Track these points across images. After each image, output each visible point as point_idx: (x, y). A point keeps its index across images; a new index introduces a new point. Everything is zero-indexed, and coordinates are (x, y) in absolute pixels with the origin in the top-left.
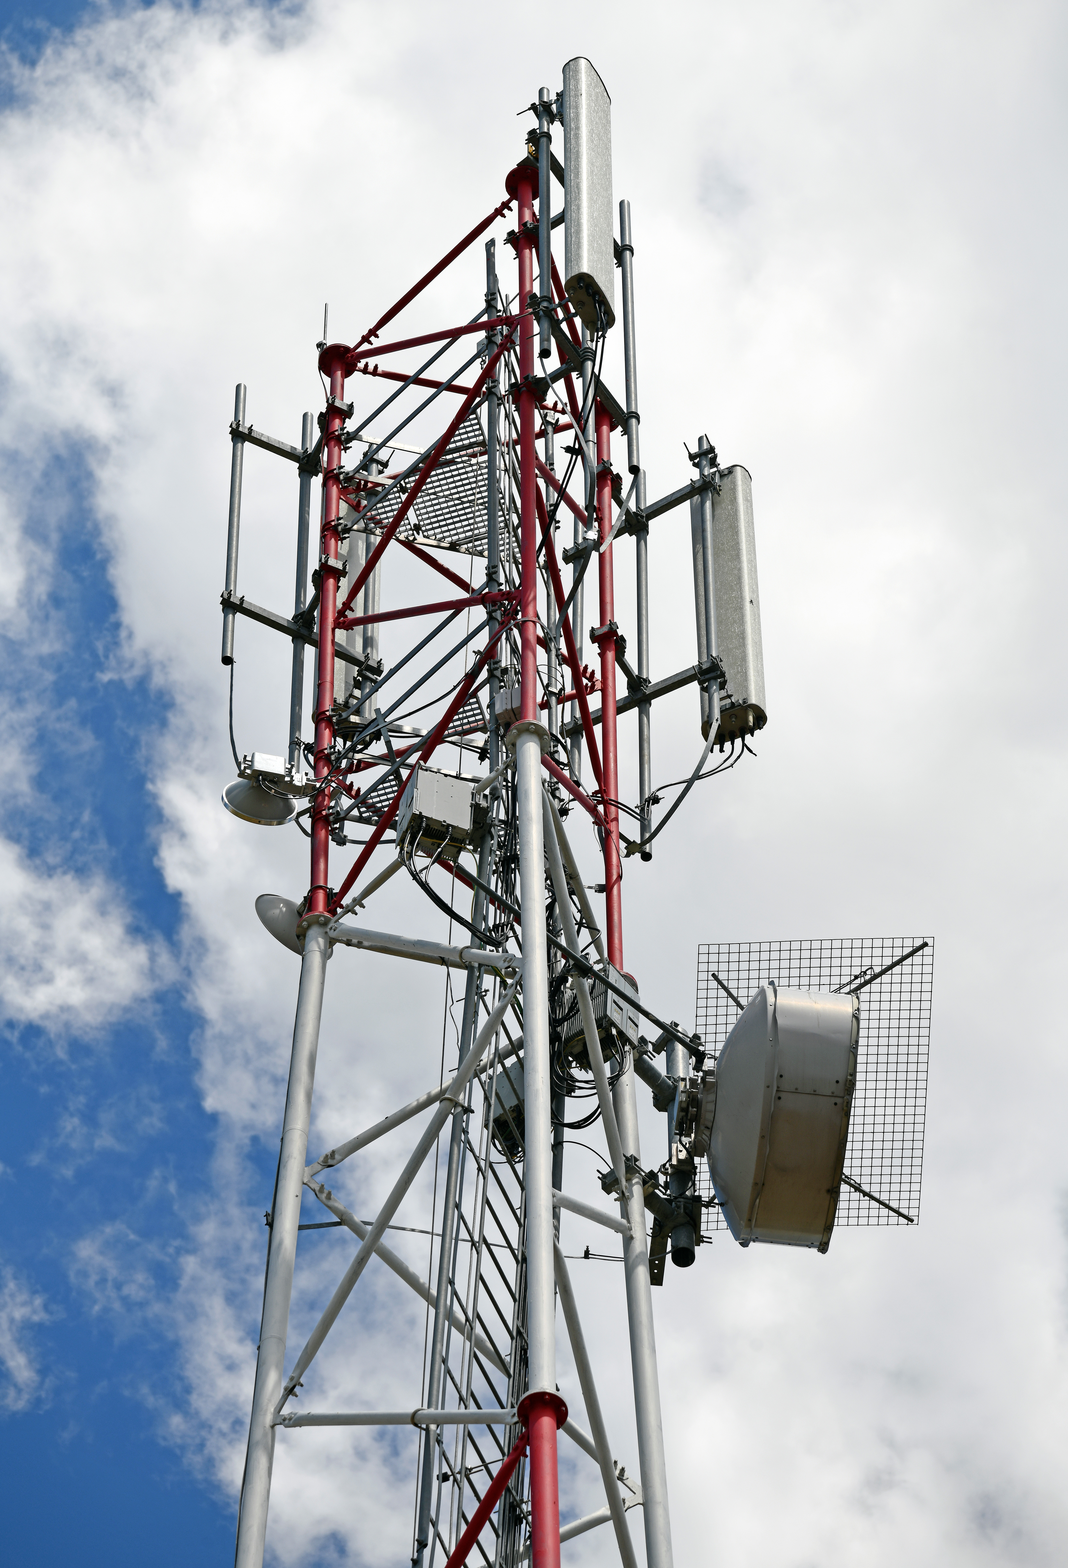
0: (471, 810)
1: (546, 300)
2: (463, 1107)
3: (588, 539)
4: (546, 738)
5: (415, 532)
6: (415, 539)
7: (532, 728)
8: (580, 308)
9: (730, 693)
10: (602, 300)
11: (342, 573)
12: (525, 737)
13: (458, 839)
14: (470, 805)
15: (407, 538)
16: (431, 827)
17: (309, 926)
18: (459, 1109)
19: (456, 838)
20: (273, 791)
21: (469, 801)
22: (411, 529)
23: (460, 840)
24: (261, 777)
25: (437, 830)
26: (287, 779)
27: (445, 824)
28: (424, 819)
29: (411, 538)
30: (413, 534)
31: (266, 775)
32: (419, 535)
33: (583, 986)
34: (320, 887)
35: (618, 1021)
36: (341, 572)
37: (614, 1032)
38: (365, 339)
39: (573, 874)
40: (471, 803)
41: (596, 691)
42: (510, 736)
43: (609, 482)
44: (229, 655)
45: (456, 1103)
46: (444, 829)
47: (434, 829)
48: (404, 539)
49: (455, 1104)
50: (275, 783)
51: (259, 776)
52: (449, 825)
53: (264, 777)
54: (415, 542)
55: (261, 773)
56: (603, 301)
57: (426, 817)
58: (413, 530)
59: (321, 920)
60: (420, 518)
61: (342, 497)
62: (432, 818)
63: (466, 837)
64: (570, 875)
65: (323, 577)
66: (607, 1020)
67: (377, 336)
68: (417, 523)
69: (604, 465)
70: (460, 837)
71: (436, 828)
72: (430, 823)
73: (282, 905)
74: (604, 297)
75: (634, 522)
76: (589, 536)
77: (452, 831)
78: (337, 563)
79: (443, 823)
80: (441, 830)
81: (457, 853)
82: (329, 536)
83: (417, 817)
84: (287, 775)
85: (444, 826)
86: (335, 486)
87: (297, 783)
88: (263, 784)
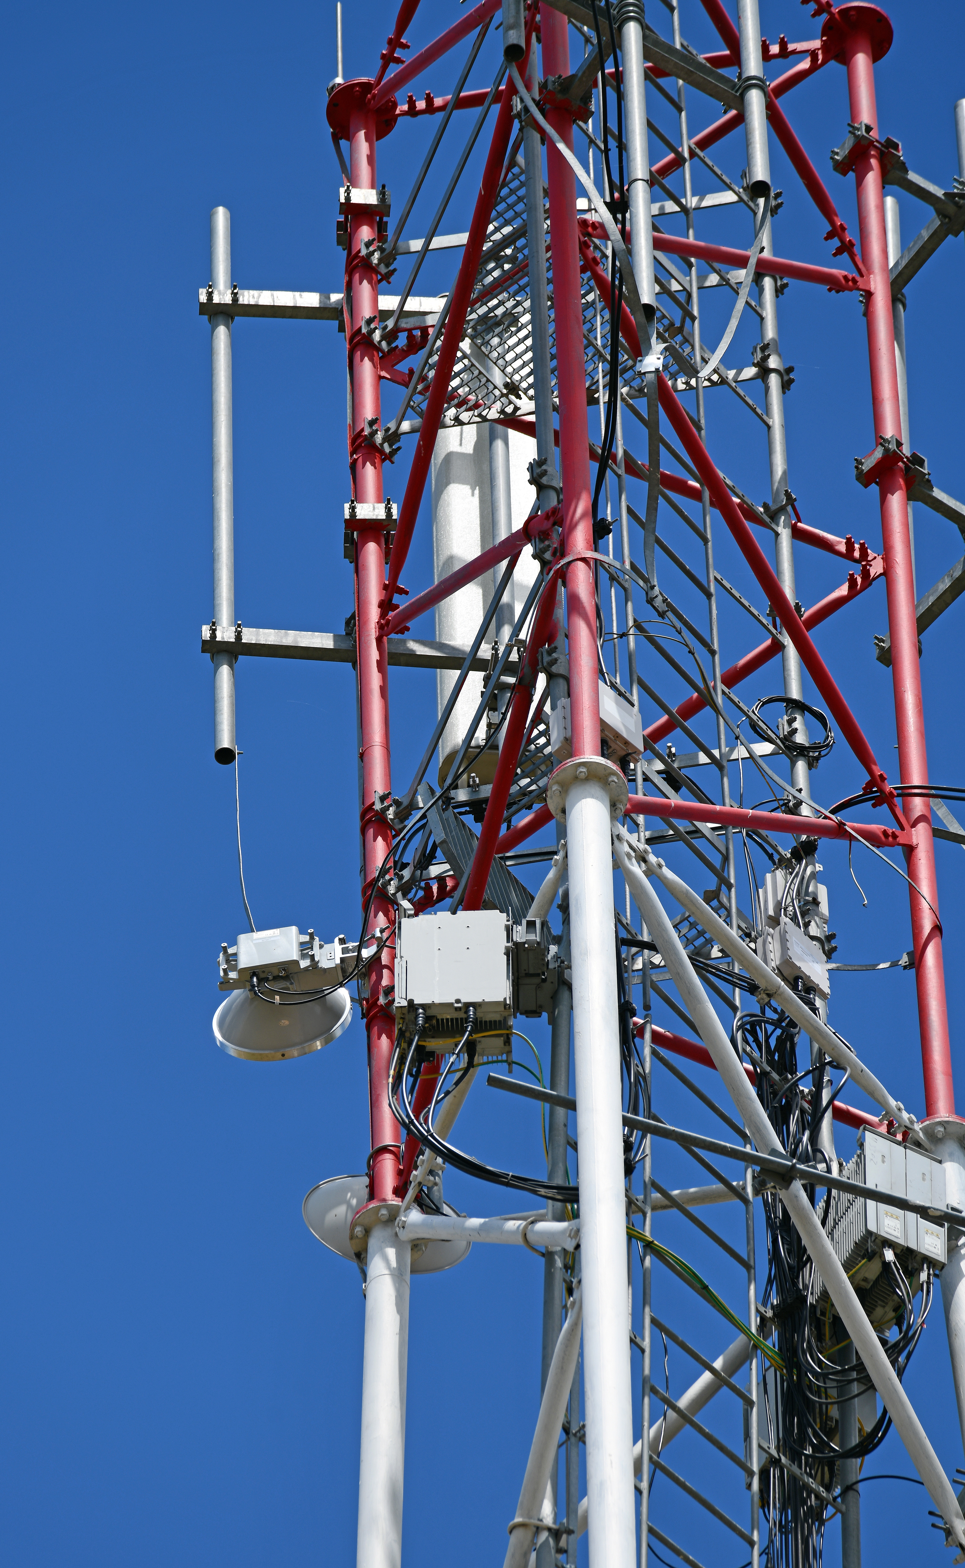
0: (508, 960)
4: (613, 781)
5: (512, 397)
6: (516, 409)
7: (581, 772)
11: (389, 525)
12: (574, 792)
13: (495, 1021)
14: (503, 951)
15: (502, 412)
16: (439, 1017)
19: (490, 1022)
20: (277, 997)
21: (502, 943)
22: (503, 395)
23: (500, 1021)
24: (255, 979)
25: (452, 1019)
26: (304, 964)
27: (460, 1005)
28: (421, 1011)
29: (509, 409)
30: (510, 402)
31: (264, 972)
32: (521, 399)
34: (385, 1149)
35: (895, 1233)
36: (385, 523)
37: (889, 1255)
40: (507, 948)
42: (551, 798)
43: (874, 162)
44: (226, 746)
46: (462, 1015)
47: (447, 1019)
48: (497, 416)
50: (286, 978)
51: (252, 978)
52: (468, 1005)
53: (262, 976)
54: (518, 413)
55: (254, 971)
57: (423, 1006)
58: (506, 395)
59: (383, 1215)
60: (509, 370)
61: (383, 374)
62: (433, 1004)
63: (506, 1014)
65: (356, 544)
66: (873, 1238)
67: (405, 46)
68: (509, 381)
69: (854, 134)
70: (497, 1017)
71: (448, 1017)
72: (431, 1012)
73: (349, 1195)
75: (951, 209)
76: (647, 366)
77: (475, 1013)
78: (374, 509)
79: (456, 1005)
80: (459, 1017)
81: (505, 1044)
82: (360, 460)
83: (405, 1011)
84: (304, 956)
85: (460, 1008)
86: (366, 358)
87: (325, 964)
88: (259, 990)
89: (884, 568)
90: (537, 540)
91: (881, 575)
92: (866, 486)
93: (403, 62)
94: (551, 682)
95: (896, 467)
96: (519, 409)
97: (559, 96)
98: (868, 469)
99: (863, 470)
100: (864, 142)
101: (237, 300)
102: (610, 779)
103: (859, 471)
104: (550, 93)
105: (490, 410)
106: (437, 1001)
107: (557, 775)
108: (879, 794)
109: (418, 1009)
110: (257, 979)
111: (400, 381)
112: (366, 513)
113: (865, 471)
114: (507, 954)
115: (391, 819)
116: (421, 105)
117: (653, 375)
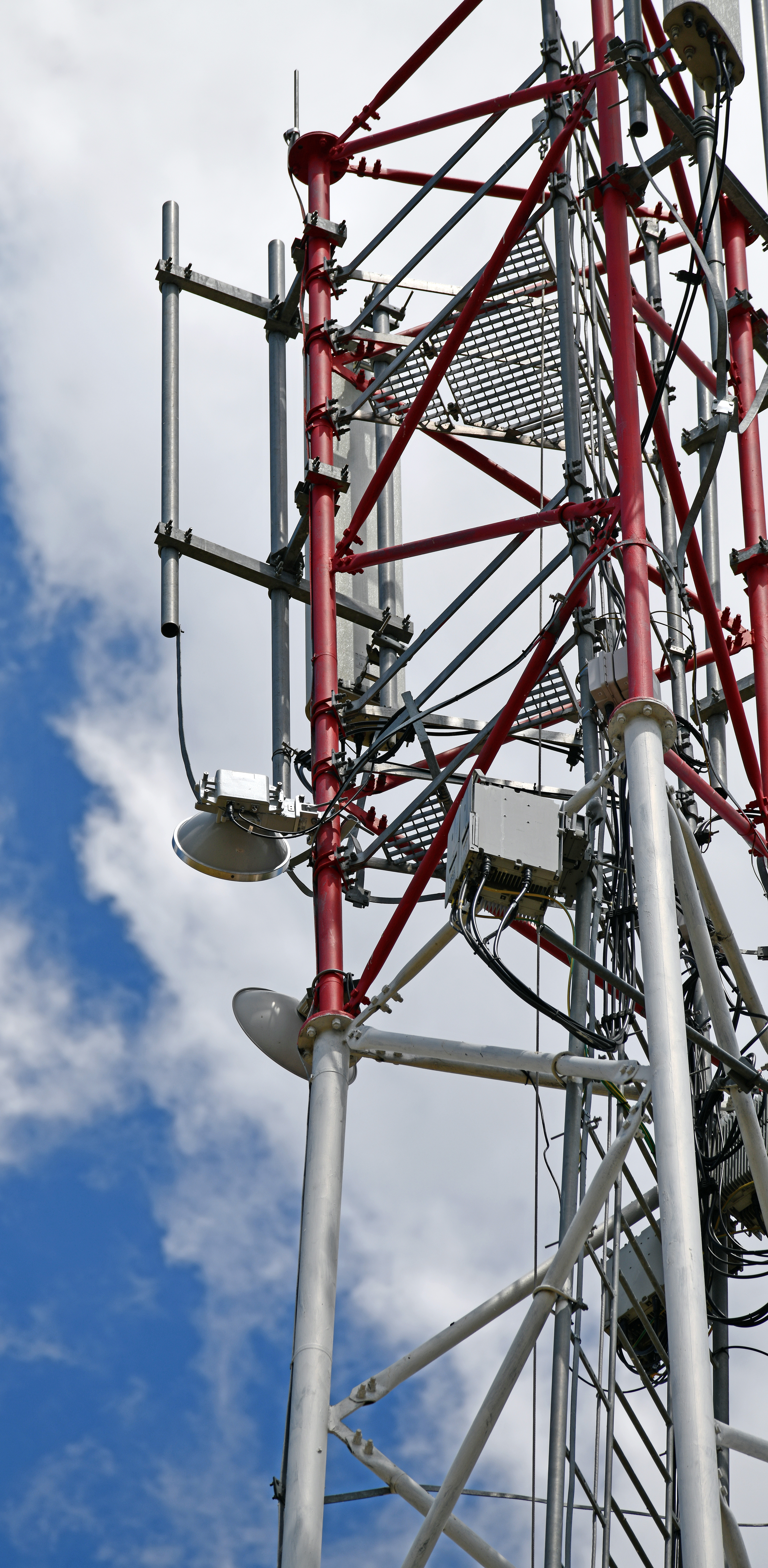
0: (560, 841)
1: (636, 48)
2: (569, 1301)
3: (719, 413)
4: (670, 725)
5: (451, 417)
6: (451, 427)
7: (648, 710)
8: (688, 57)
10: (722, 42)
11: (342, 486)
12: (637, 724)
13: (541, 887)
14: (557, 833)
15: (439, 426)
16: (499, 870)
17: (318, 1034)
18: (564, 1305)
19: (537, 886)
20: (251, 827)
21: (555, 828)
22: (444, 413)
23: (545, 888)
24: (231, 808)
25: (508, 875)
26: (272, 808)
27: (520, 865)
28: (488, 860)
29: (445, 426)
30: (448, 420)
31: (238, 804)
32: (457, 420)
33: (747, 1105)
34: (332, 973)
36: (339, 484)
38: (359, 122)
39: (722, 933)
40: (560, 831)
41: (744, 647)
42: (613, 723)
43: (748, 324)
44: (172, 622)
45: (559, 1296)
46: (519, 874)
47: (504, 874)
48: (435, 428)
49: (557, 1297)
50: (254, 815)
51: (228, 806)
52: (526, 867)
53: (237, 807)
54: (453, 431)
55: (231, 801)
56: (725, 43)
57: (490, 856)
58: (447, 414)
59: (336, 1023)
60: (457, 394)
61: (335, 368)
62: (499, 857)
63: (553, 884)
64: (717, 934)
65: (311, 493)
67: (377, 117)
68: (454, 402)
69: (739, 297)
70: (544, 884)
71: (506, 872)
72: (496, 864)
73: (274, 1004)
74: (726, 37)
76: (720, 408)
77: (531, 875)
78: (332, 470)
79: (517, 864)
80: (514, 875)
81: (540, 909)
82: (318, 429)
83: (476, 856)
84: (272, 802)
85: (518, 867)
86: (324, 351)
87: (288, 813)
88: (235, 817)
89: (752, 641)
90: (574, 523)
91: (749, 646)
94: (580, 637)
96: (454, 428)
98: (742, 560)
99: (738, 560)
100: (744, 306)
102: (668, 723)
103: (735, 560)
105: (429, 421)
106: (502, 856)
107: (626, 706)
108: (760, 815)
109: (486, 857)
110: (233, 807)
111: (349, 378)
112: (326, 471)
114: (559, 836)
115: (340, 716)
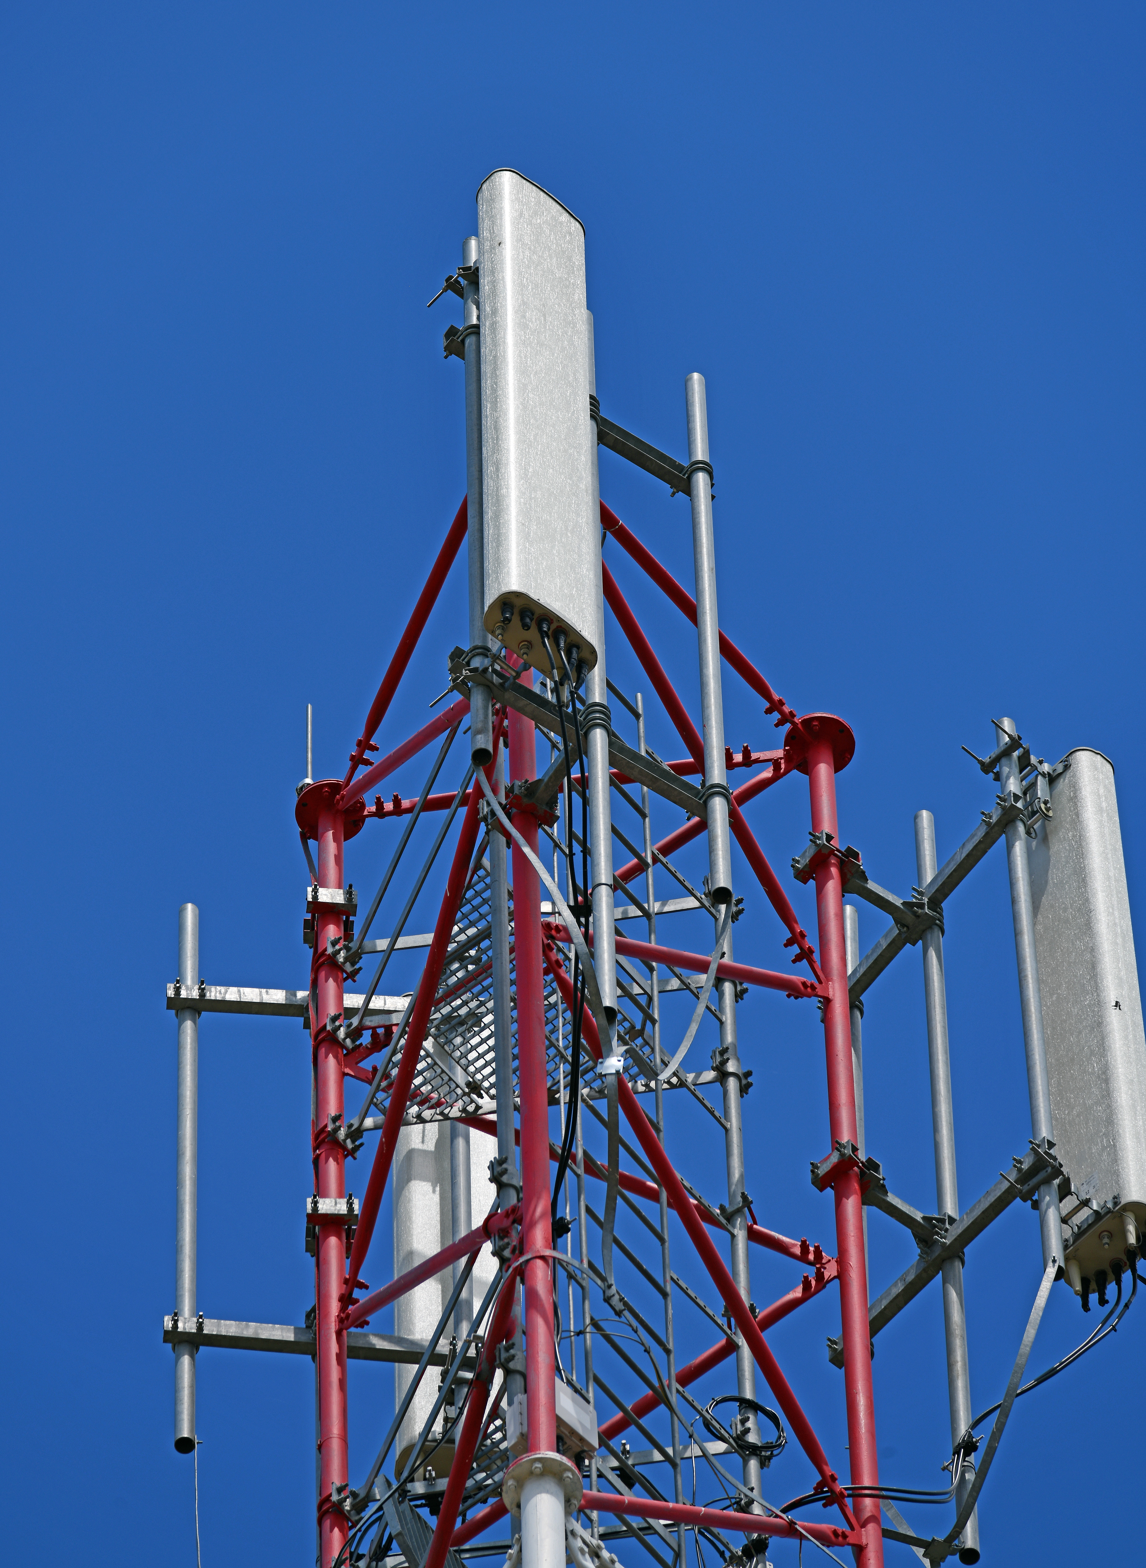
1: (478, 654)
4: (568, 1477)
5: (474, 1096)
6: (478, 1107)
7: (536, 1468)
9: (1084, 1196)
10: (557, 627)
11: (350, 1220)
12: (529, 1487)
15: (464, 1110)
22: (465, 1094)
29: (471, 1108)
30: (472, 1101)
32: (482, 1097)
38: (357, 761)
41: (829, 1281)
42: (507, 1492)
44: (186, 1436)
48: (458, 1114)
54: (480, 1112)
56: (561, 627)
58: (468, 1095)
60: (471, 1069)
65: (318, 1238)
67: (374, 748)
68: (471, 1080)
69: (815, 842)
74: (559, 619)
75: (909, 919)
76: (608, 1068)
78: (336, 1204)
82: (323, 1155)
86: (331, 1055)
89: (838, 1271)
90: (497, 1237)
91: (835, 1278)
92: (821, 1190)
93: (371, 764)
94: (508, 1378)
95: (851, 1172)
96: (481, 1107)
97: (525, 801)
98: (823, 1173)
99: (818, 1174)
100: (825, 851)
101: (204, 995)
102: (565, 1475)
103: (815, 1175)
104: (517, 797)
105: (452, 1108)
107: (513, 1470)
108: (829, 1494)
111: (364, 1078)
112: (328, 1207)
113: (821, 1175)
115: (347, 1511)
116: (389, 806)
117: (613, 1077)
